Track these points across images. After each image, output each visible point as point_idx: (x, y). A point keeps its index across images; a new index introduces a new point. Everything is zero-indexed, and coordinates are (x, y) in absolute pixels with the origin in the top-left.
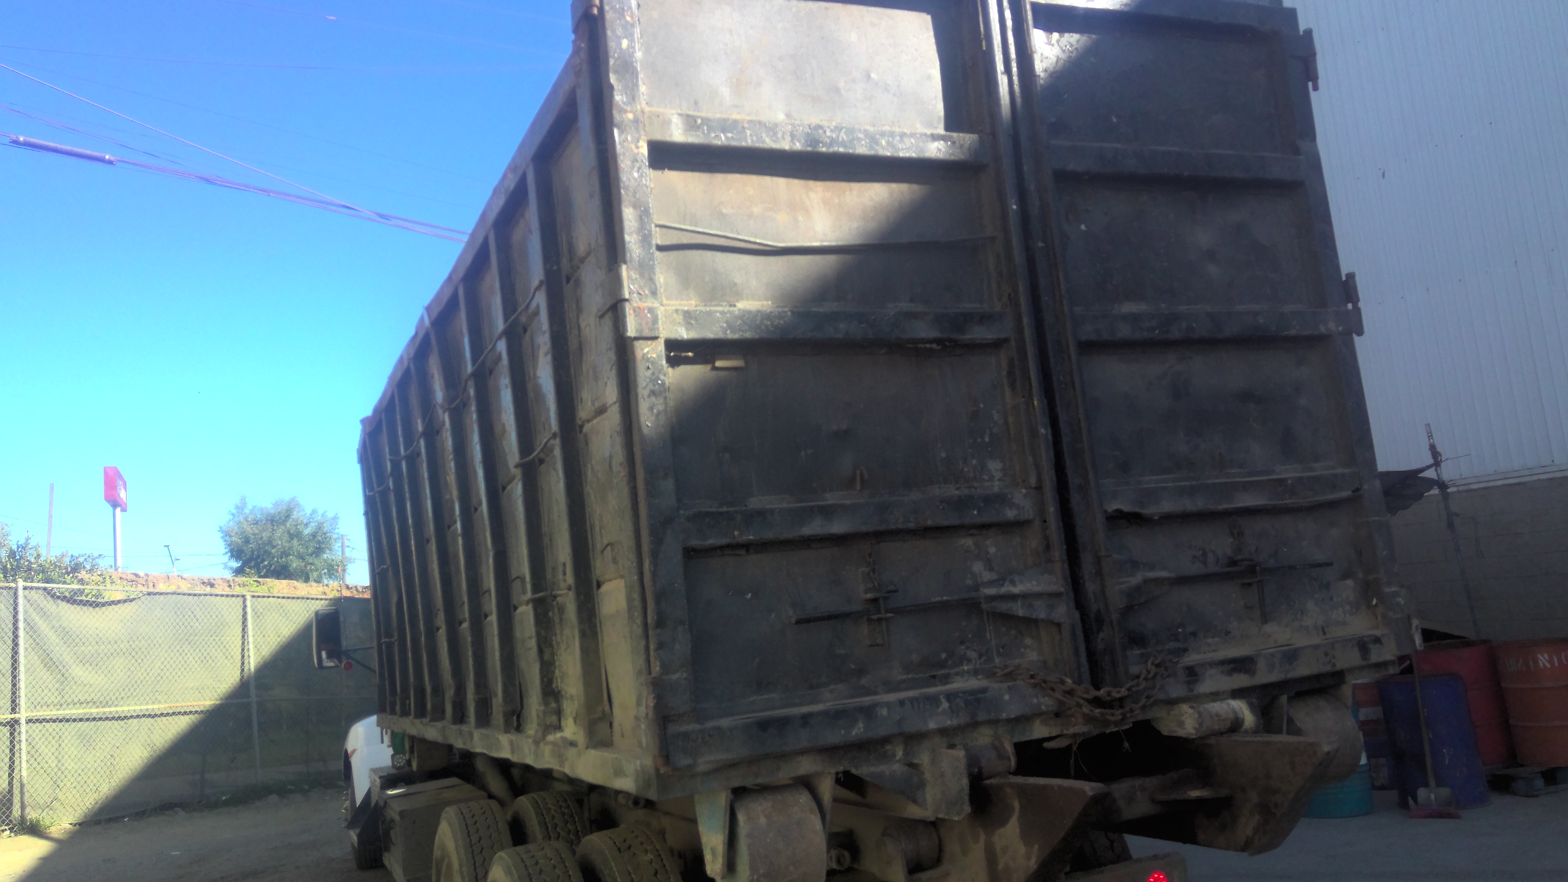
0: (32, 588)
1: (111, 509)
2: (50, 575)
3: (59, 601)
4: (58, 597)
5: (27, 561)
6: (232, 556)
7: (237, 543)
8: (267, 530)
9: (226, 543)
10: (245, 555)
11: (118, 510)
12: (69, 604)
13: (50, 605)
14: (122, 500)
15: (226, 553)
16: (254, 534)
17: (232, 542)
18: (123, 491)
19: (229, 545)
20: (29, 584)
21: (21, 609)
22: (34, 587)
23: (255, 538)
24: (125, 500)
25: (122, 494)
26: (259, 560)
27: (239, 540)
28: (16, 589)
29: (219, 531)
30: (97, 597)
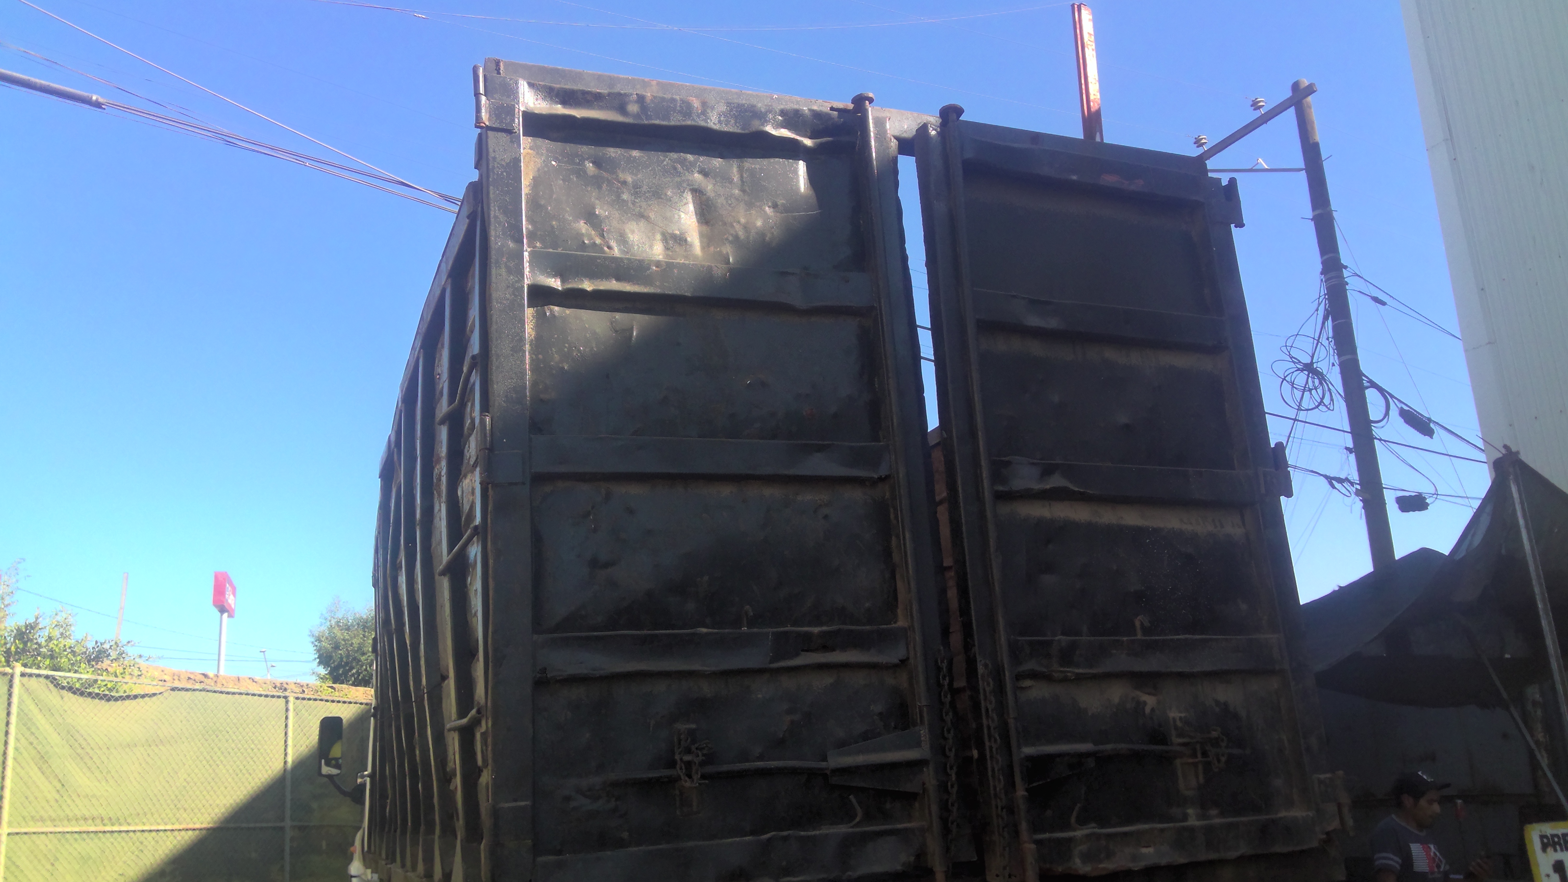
0: (31, 675)
1: (219, 614)
2: (59, 661)
3: (64, 692)
4: (63, 688)
5: (37, 643)
6: (320, 663)
7: (326, 648)
8: (358, 636)
9: (315, 648)
10: (334, 662)
11: (226, 615)
12: (76, 696)
13: (53, 697)
14: (230, 605)
15: (315, 659)
16: (344, 640)
17: (320, 647)
18: (232, 597)
19: (318, 651)
20: (28, 671)
21: (15, 700)
22: (35, 674)
23: (346, 644)
24: (233, 606)
25: (230, 599)
26: (347, 668)
27: (328, 646)
28: (12, 676)
29: (310, 636)
30: (110, 690)
